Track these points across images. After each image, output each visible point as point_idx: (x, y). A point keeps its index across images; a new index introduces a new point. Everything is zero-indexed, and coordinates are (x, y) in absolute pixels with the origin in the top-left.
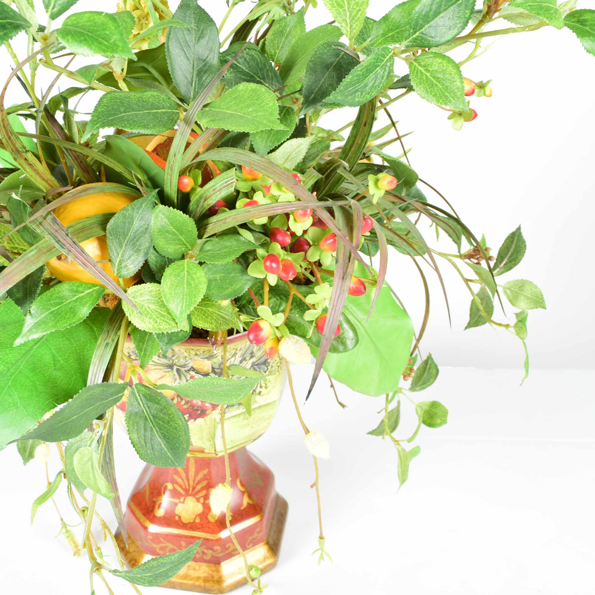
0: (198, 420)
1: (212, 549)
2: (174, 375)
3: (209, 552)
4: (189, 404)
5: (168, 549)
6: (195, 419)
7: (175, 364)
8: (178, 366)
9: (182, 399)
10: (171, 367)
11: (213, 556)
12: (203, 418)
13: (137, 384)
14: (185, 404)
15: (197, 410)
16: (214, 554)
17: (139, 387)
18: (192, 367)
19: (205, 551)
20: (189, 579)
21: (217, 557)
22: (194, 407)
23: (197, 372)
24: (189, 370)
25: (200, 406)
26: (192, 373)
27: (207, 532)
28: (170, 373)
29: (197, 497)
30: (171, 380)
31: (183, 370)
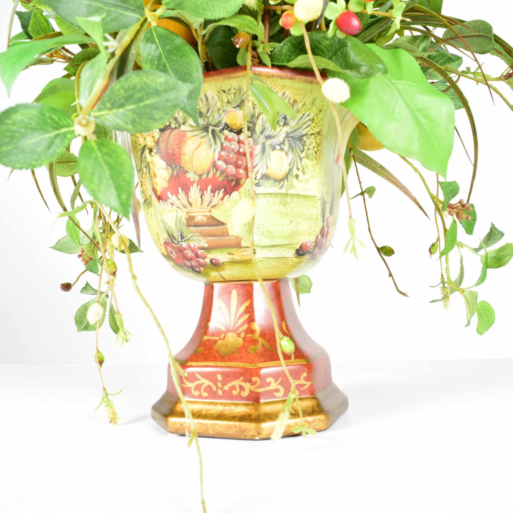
0: (233, 194)
1: (250, 381)
2: (210, 140)
3: (247, 386)
4: (224, 175)
5: (204, 386)
6: (230, 194)
7: (210, 125)
8: (213, 126)
9: (217, 170)
10: (206, 129)
11: (251, 392)
12: (237, 190)
13: (155, 26)
14: (220, 176)
15: (232, 180)
16: (253, 388)
17: (157, 28)
18: (226, 124)
19: (243, 384)
20: (223, 418)
21: (256, 393)
22: (229, 177)
23: (231, 131)
24: (223, 129)
25: (234, 175)
26: (226, 132)
27: (245, 362)
28: (206, 138)
29: (238, 332)
30: (207, 147)
31: (217, 129)
